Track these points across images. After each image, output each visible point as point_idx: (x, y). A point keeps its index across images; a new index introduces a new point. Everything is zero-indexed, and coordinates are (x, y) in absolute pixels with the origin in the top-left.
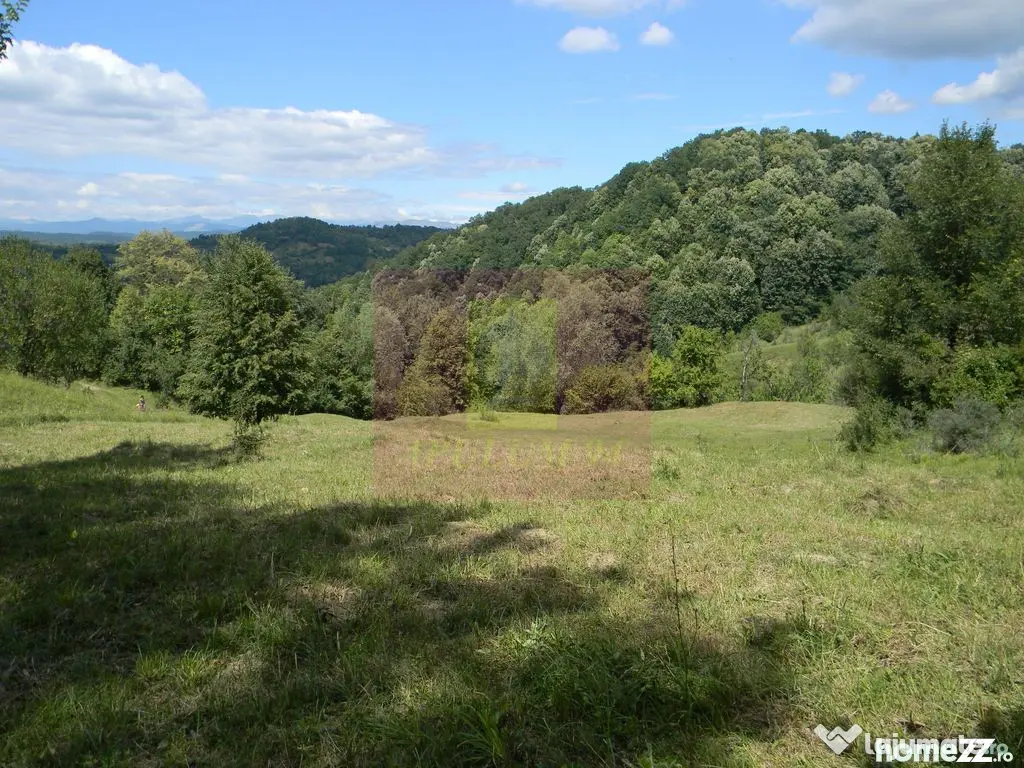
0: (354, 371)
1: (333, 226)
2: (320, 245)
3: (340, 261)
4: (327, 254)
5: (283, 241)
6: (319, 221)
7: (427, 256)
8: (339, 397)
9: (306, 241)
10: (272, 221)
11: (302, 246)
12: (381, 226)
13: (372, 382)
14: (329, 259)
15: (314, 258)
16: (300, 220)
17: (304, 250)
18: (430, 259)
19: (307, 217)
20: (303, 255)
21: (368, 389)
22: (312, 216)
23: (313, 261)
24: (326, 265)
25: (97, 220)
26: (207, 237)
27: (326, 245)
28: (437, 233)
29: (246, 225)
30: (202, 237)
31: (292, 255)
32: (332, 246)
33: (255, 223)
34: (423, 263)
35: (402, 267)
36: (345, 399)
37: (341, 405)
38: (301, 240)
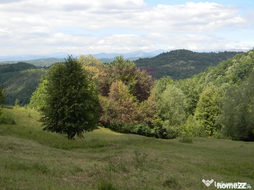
0: (160, 116)
1: (195, 53)
2: (189, 61)
3: (197, 68)
4: (191, 65)
5: (173, 60)
6: (189, 51)
7: (232, 64)
8: (152, 127)
9: (183, 60)
10: (169, 51)
11: (181, 62)
12: (218, 52)
13: (167, 121)
14: (193, 68)
15: (186, 67)
16: (181, 51)
17: (182, 64)
18: (233, 66)
19: (184, 49)
20: (181, 66)
21: (166, 124)
22: (186, 49)
23: (186, 68)
24: (191, 70)
25: (103, 54)
26: (142, 59)
27: (191, 61)
28: (237, 54)
29: (158, 54)
30: (140, 59)
31: (177, 66)
32: (194, 62)
33: (162, 53)
34: (230, 68)
35: (219, 70)
36: (155, 128)
37: (153, 131)
38: (181, 59)
